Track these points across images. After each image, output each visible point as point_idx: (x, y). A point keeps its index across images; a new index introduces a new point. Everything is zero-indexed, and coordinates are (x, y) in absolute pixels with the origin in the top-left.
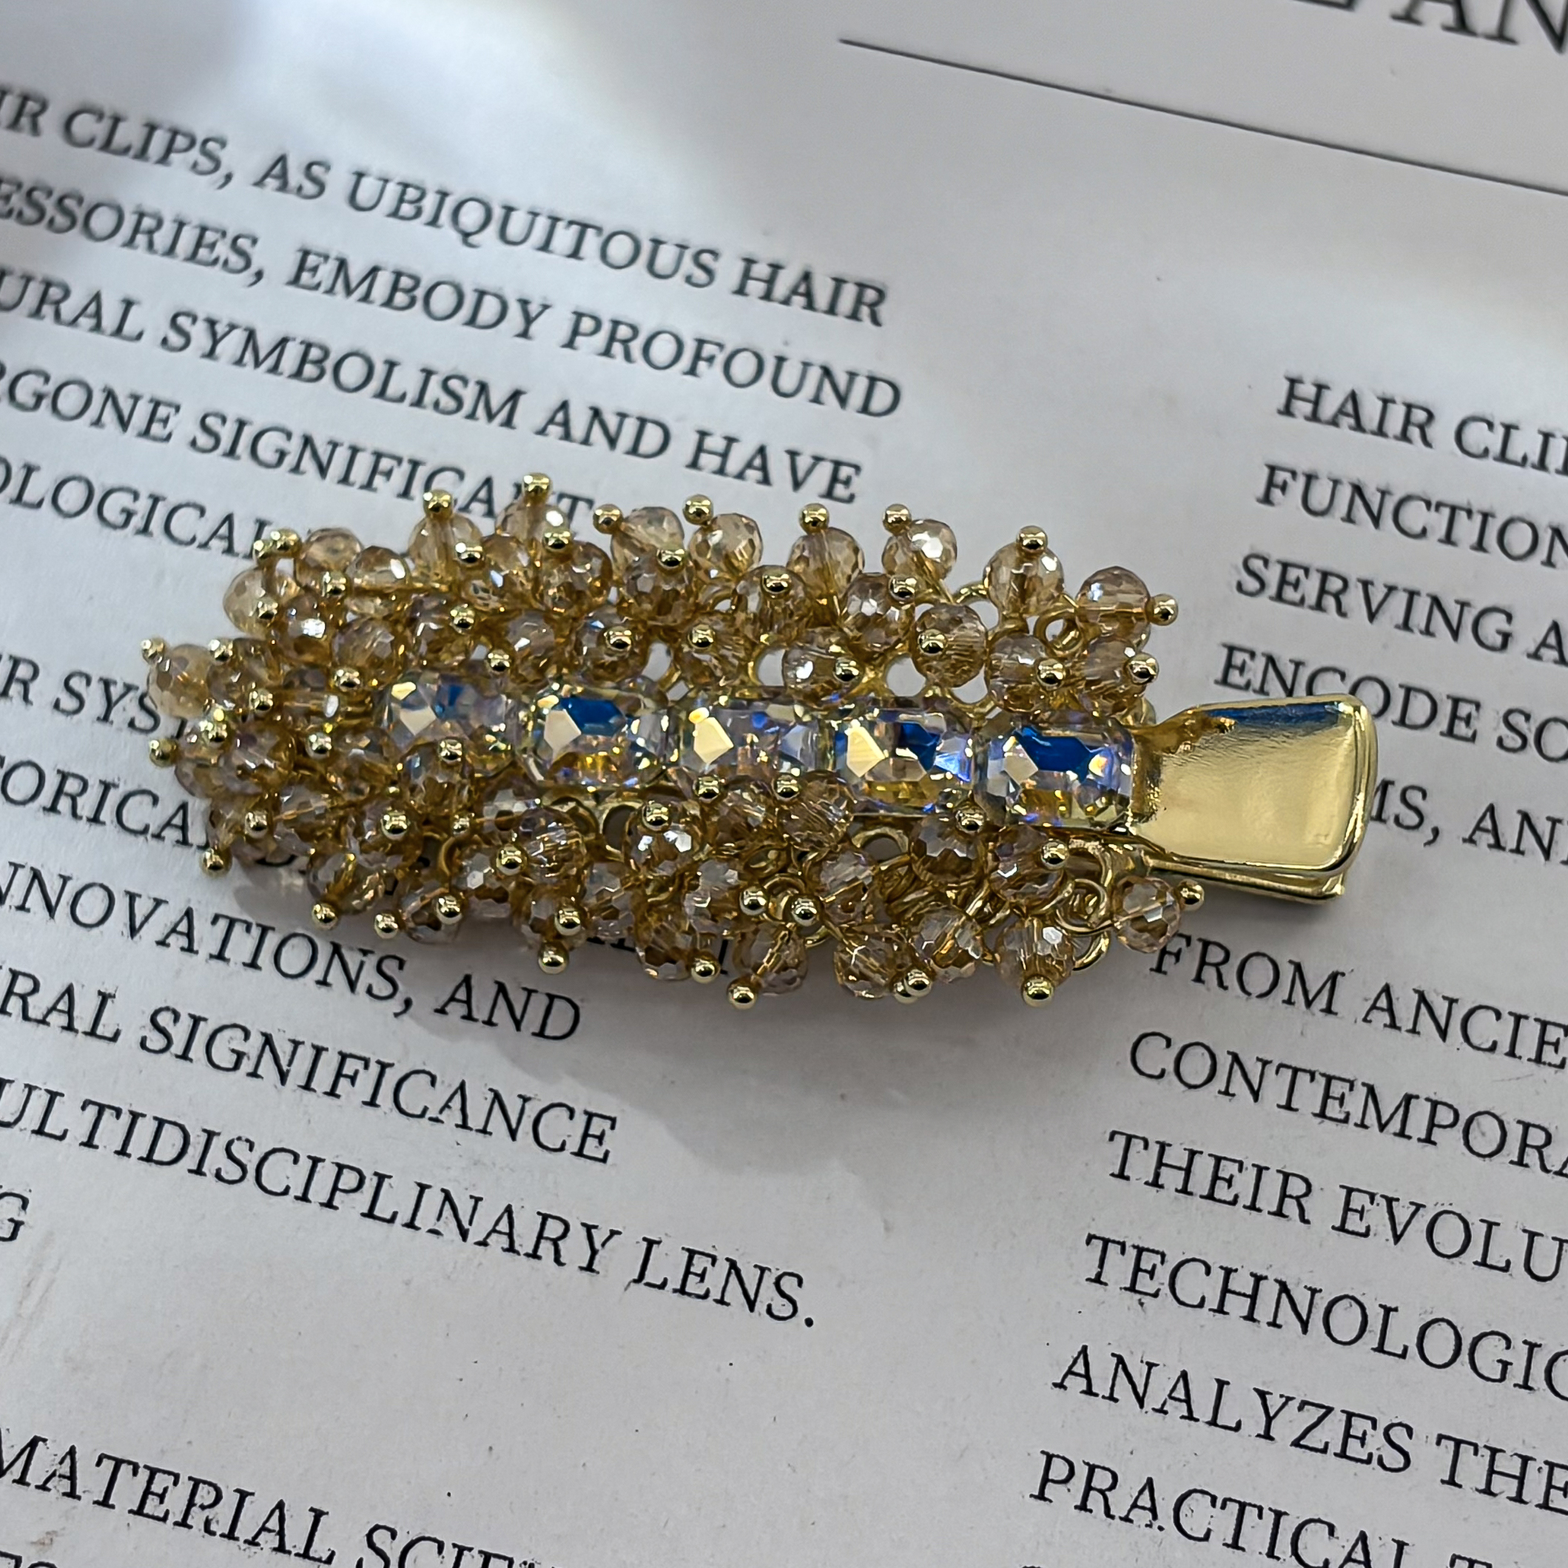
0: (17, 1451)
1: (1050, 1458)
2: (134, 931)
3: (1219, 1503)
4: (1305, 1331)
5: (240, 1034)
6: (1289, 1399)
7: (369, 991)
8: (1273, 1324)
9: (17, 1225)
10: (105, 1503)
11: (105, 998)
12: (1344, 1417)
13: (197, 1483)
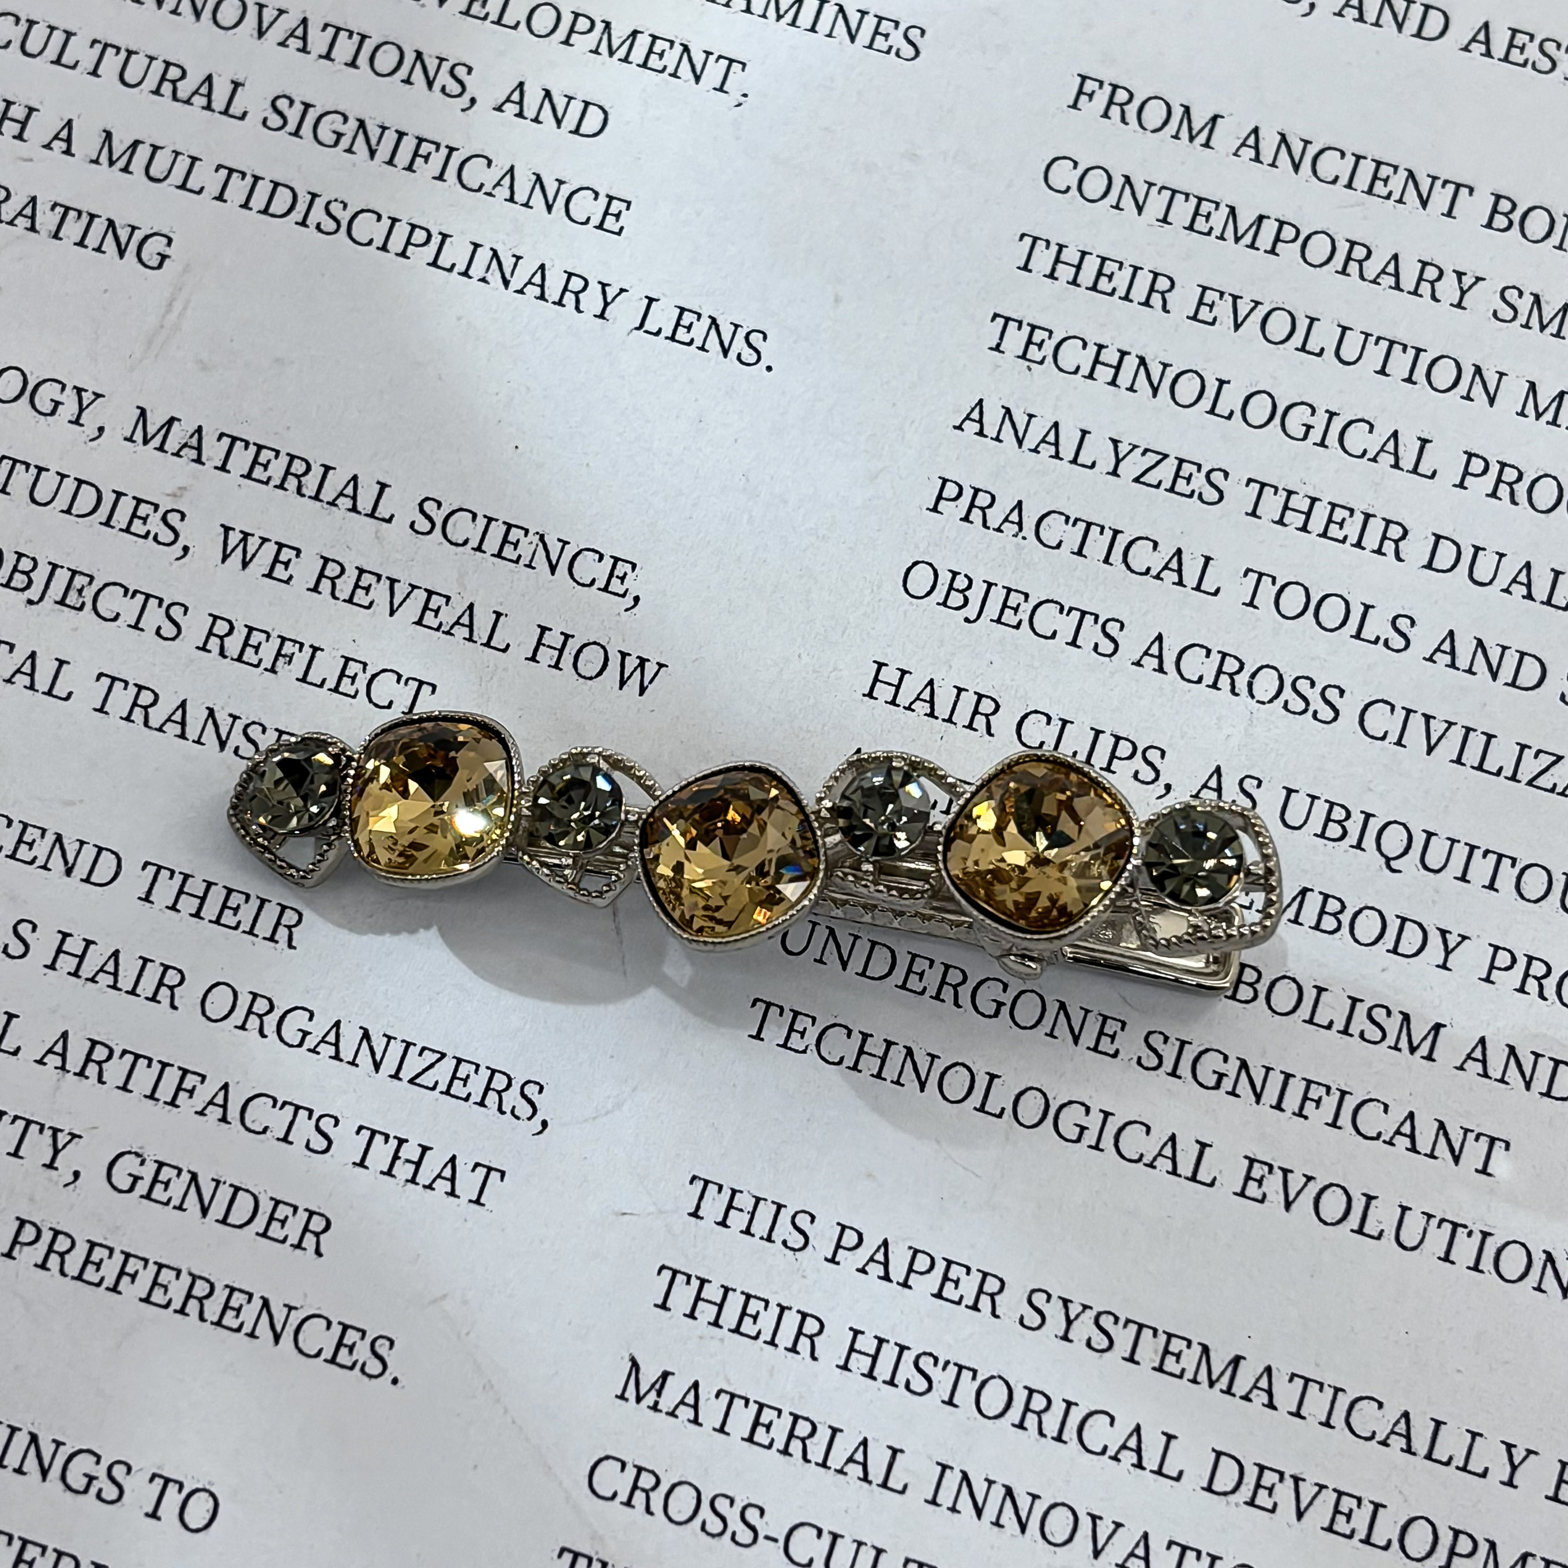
0: (158, 426)
1: (945, 481)
2: (261, 34)
3: (1071, 521)
4: (1155, 395)
5: (340, 118)
6: (1135, 447)
7: (443, 89)
8: (1131, 389)
9: (164, 257)
10: (223, 468)
11: (236, 85)
12: (1176, 462)
13: (292, 457)
